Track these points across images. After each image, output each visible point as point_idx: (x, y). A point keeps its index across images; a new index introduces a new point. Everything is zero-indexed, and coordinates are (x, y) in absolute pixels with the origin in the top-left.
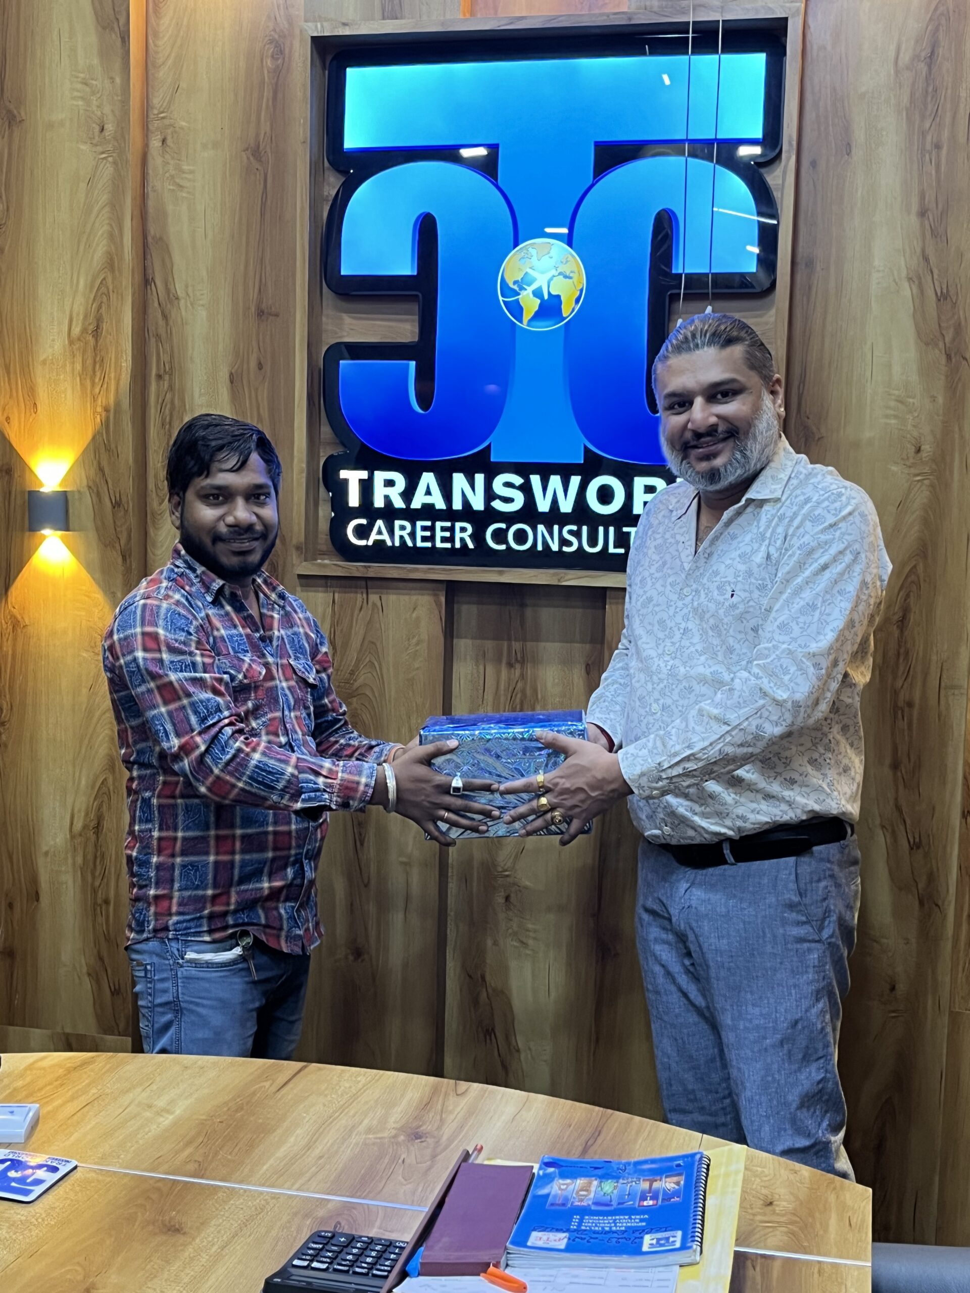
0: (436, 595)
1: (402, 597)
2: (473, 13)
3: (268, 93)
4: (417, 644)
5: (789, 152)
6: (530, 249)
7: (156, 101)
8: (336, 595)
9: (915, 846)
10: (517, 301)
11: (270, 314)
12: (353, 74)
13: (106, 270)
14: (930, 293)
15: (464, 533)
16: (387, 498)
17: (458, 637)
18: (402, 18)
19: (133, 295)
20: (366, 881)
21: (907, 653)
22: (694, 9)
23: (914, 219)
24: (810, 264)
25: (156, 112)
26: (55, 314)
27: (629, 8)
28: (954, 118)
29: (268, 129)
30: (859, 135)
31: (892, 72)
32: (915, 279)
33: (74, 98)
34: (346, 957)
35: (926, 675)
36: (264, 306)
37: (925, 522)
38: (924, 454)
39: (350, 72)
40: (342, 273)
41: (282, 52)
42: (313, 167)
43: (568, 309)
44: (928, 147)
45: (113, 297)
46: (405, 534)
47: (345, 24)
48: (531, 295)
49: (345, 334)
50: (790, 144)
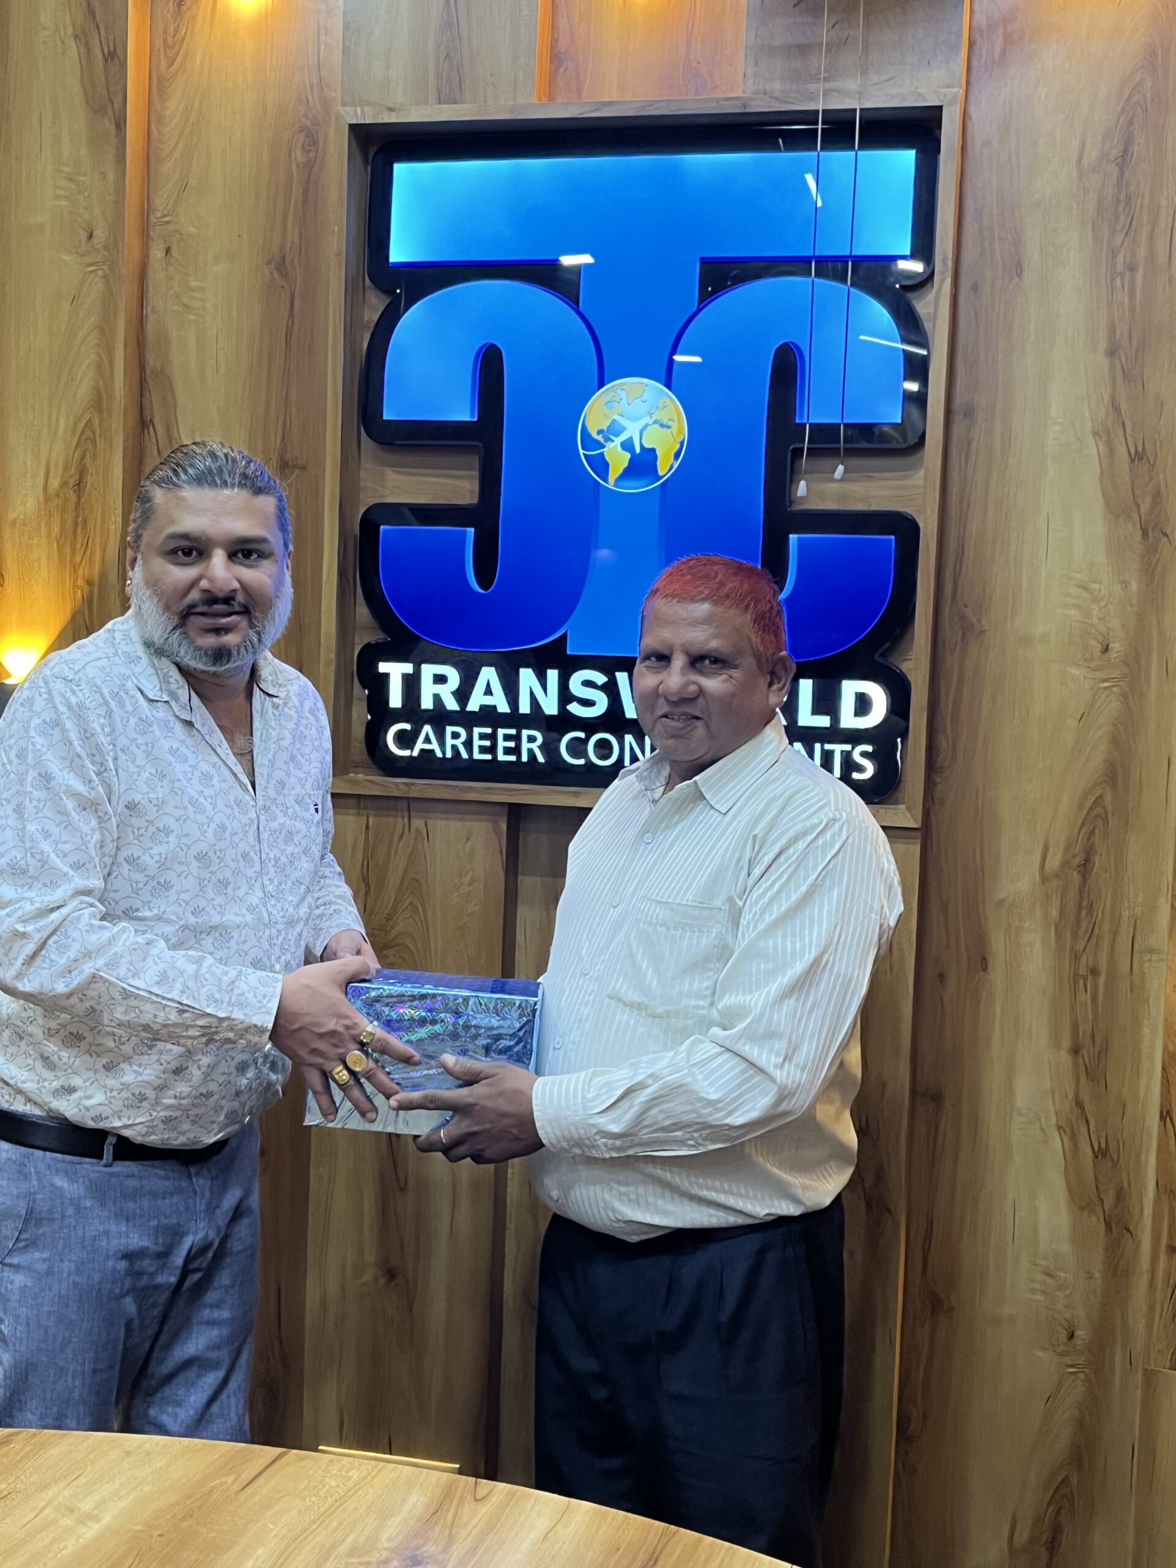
0: (495, 822)
1: (452, 823)
2: (551, 98)
3: (296, 193)
4: (471, 883)
5: (943, 273)
6: (619, 391)
7: (159, 202)
8: (371, 819)
9: (1101, 1153)
10: (602, 454)
11: (295, 466)
12: (400, 170)
13: (92, 409)
14: (1122, 452)
15: (532, 743)
16: (437, 699)
17: (524, 874)
18: (462, 102)
19: (125, 441)
20: (402, 1184)
21: (1091, 906)
22: (825, 95)
23: (1102, 360)
24: (969, 413)
25: (159, 215)
26: (29, 463)
27: (744, 92)
28: (1152, 234)
29: (296, 239)
30: (1032, 252)
31: (1075, 175)
32: (1104, 434)
33: (58, 197)
34: (376, 1280)
35: (1115, 934)
36: (288, 456)
37: (1115, 741)
38: (1112, 655)
39: (399, 169)
40: (385, 417)
41: (315, 142)
42: (350, 285)
43: (665, 466)
44: (1120, 267)
45: (100, 443)
46: (458, 743)
47: (391, 110)
48: (619, 448)
49: (387, 492)
50: (944, 262)
